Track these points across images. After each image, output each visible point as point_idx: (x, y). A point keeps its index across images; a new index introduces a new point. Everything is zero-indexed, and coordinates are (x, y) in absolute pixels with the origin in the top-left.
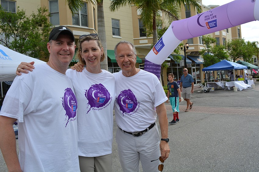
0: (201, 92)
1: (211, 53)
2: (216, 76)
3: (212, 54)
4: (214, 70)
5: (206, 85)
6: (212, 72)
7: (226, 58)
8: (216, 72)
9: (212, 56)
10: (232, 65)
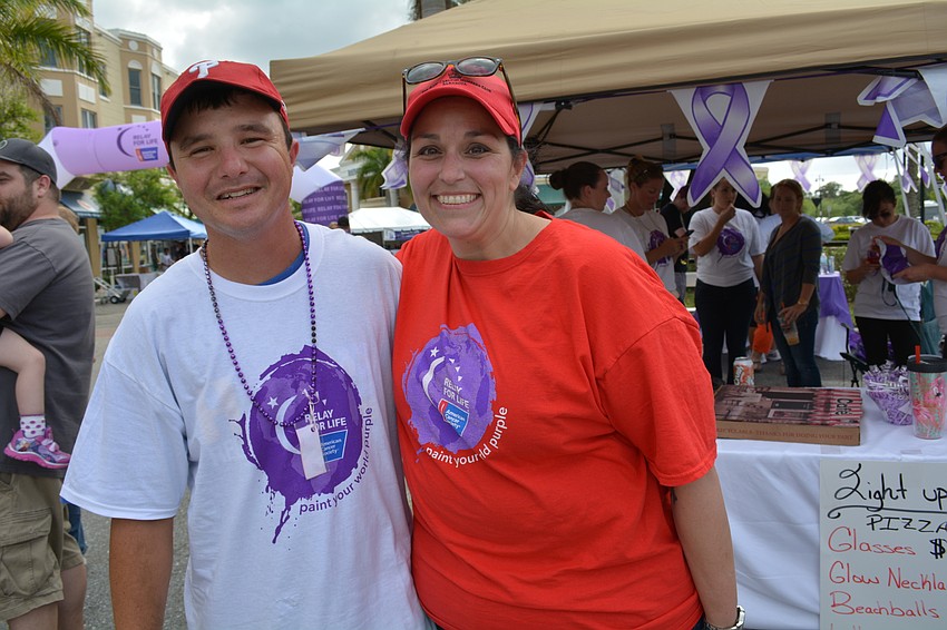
0: (102, 303)
1: (124, 185)
2: (138, 257)
3: (124, 190)
4: (130, 239)
5: (116, 283)
6: (125, 242)
7: (169, 205)
8: (136, 245)
9: (124, 195)
10: (183, 227)
